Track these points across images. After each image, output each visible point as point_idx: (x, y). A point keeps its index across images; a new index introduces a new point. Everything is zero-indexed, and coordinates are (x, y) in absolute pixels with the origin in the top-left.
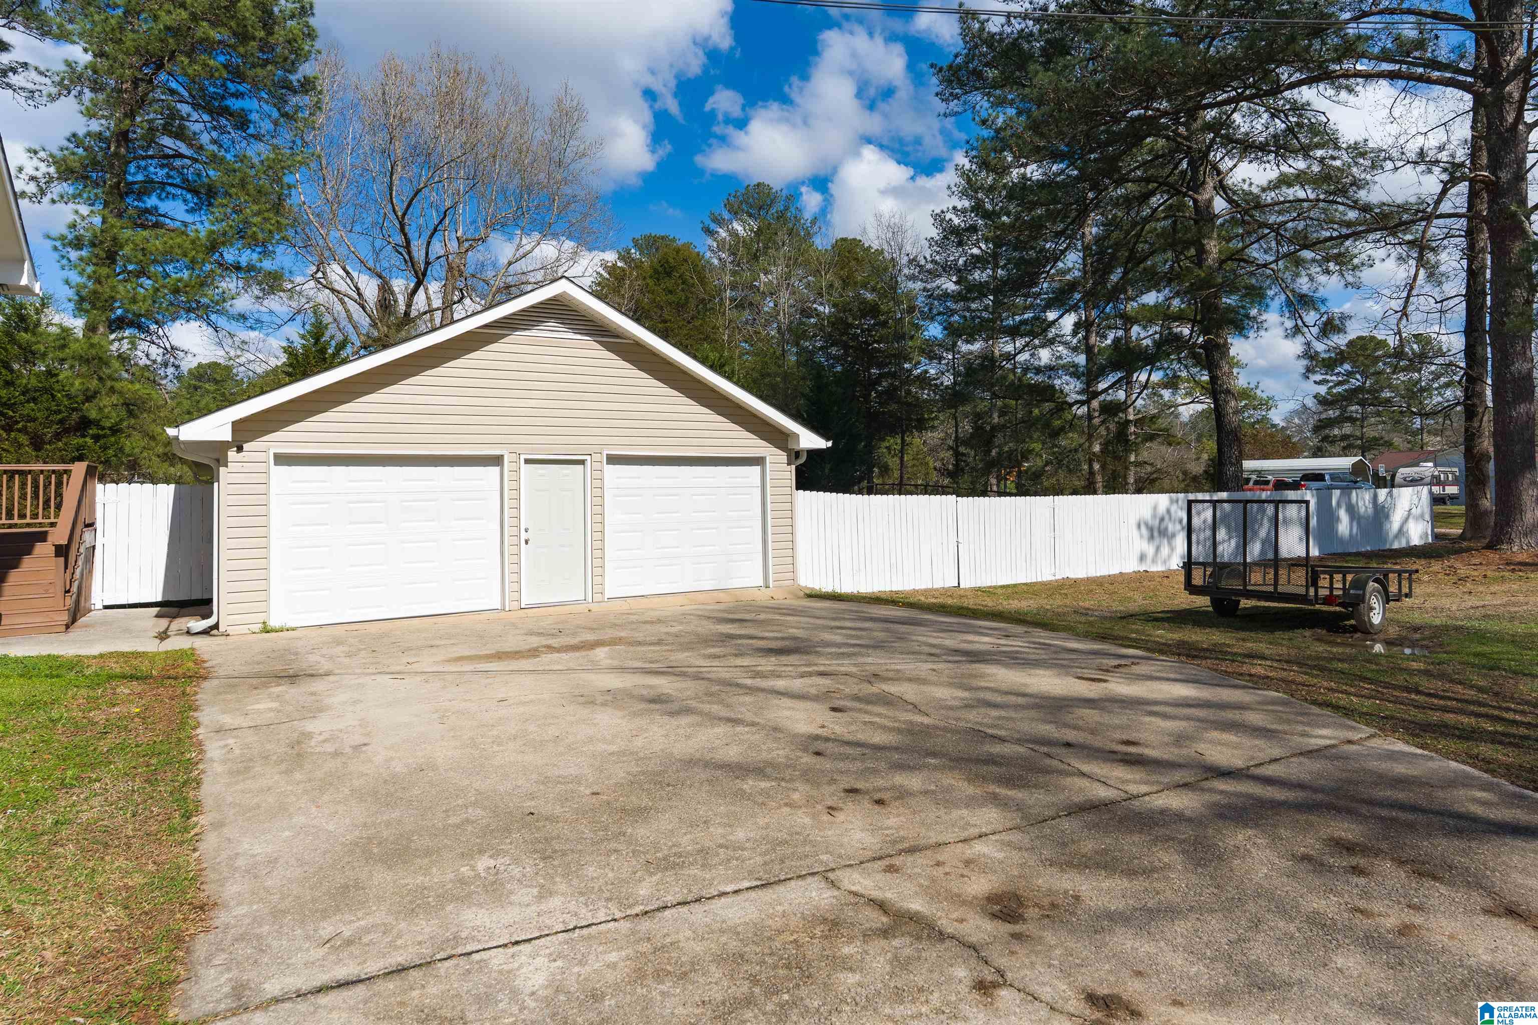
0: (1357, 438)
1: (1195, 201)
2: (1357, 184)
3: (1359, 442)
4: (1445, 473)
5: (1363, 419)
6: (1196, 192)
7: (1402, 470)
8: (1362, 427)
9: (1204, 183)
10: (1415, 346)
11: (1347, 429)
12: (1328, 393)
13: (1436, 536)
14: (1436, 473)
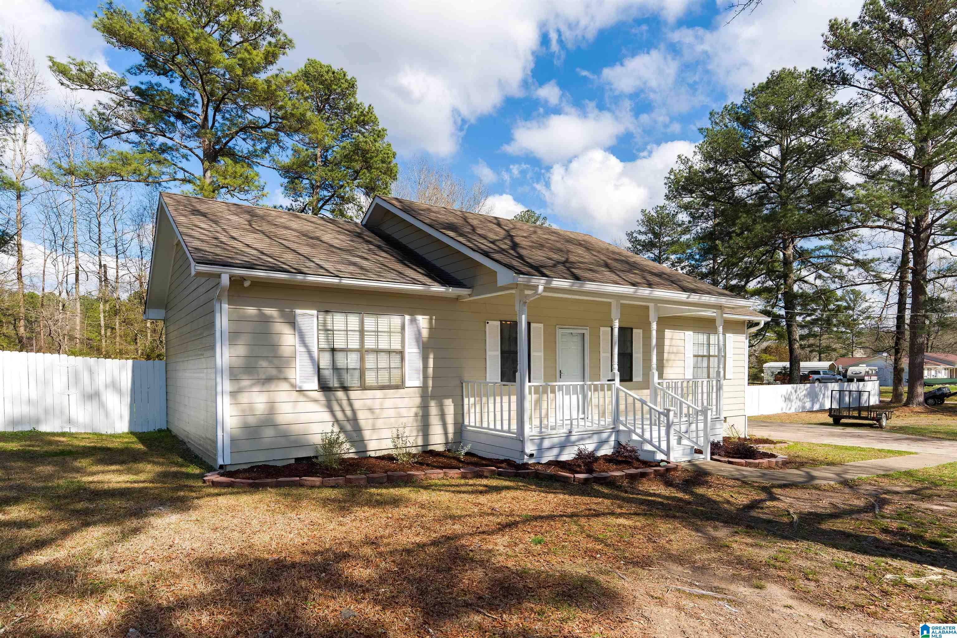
0: (817, 346)
1: (784, 254)
2: (854, 251)
3: (818, 349)
4: (871, 370)
5: (821, 336)
6: (785, 250)
7: (851, 368)
8: (820, 340)
9: (789, 246)
10: (851, 296)
11: (812, 341)
12: (803, 321)
13: (880, 401)
14: (867, 370)
